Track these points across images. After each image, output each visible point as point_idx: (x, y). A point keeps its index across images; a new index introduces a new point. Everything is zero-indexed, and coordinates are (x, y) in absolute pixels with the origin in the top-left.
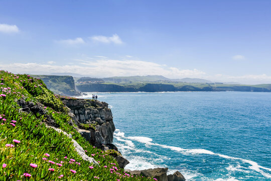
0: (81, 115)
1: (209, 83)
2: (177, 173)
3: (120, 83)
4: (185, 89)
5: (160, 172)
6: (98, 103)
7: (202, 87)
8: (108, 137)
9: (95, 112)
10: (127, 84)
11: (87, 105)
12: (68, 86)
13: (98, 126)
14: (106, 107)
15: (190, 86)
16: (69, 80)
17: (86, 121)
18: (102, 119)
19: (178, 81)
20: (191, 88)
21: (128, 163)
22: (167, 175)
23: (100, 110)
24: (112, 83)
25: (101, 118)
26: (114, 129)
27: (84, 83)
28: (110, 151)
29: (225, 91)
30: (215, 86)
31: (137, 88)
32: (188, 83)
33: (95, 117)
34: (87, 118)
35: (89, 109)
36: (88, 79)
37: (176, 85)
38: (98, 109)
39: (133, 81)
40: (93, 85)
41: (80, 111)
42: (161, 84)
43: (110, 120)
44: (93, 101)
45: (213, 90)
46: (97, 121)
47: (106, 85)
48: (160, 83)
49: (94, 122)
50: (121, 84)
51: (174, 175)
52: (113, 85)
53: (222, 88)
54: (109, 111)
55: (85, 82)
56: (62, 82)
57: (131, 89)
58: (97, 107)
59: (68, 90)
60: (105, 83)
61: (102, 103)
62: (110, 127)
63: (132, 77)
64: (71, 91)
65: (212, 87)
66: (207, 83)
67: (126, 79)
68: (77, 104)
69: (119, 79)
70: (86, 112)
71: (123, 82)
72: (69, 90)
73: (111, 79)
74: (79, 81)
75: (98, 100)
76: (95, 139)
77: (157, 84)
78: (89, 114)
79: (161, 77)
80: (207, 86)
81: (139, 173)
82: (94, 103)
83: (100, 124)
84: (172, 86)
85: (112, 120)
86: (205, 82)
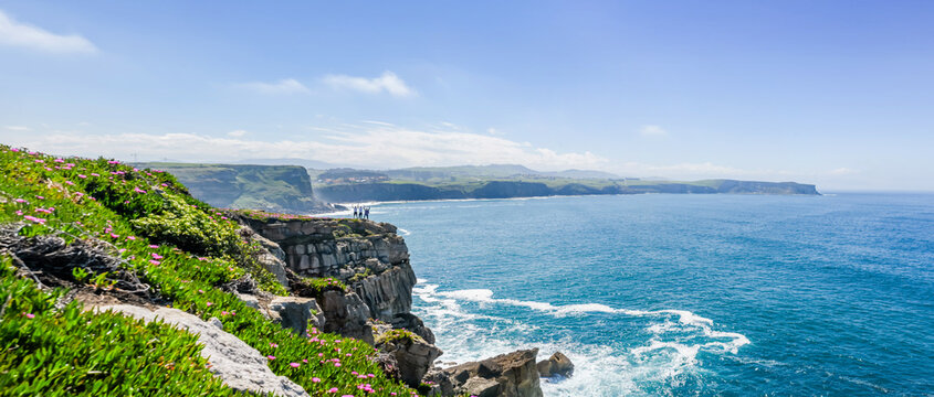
0: (324, 256)
1: (614, 178)
2: (558, 356)
3: (429, 180)
4: (568, 190)
5: (522, 358)
6: (372, 227)
7: (600, 187)
8: (398, 299)
9: (364, 246)
10: (446, 182)
11: (341, 232)
12: (293, 190)
13: (373, 276)
14: (391, 234)
15: (578, 186)
16: (296, 176)
17: (338, 269)
18: (382, 261)
19: (555, 175)
20: (580, 189)
21: (440, 353)
22: (537, 362)
23: (376, 241)
24: (411, 180)
25: (380, 259)
26: (412, 282)
27: (338, 182)
28: (394, 334)
29: (643, 192)
30: (626, 184)
31: (468, 191)
32: (574, 179)
33: (363, 258)
34: (342, 260)
35: (347, 240)
36: (348, 173)
37: (550, 184)
38: (370, 240)
39: (457, 176)
40: (361, 185)
41: (322, 247)
42: (520, 183)
43: (403, 262)
44: (356, 222)
45: (621, 193)
46: (370, 267)
47: (395, 185)
48: (517, 180)
49: (361, 269)
50: (431, 182)
51: (552, 360)
52: (412, 185)
53: (638, 188)
54: (401, 243)
55: (340, 179)
56: (277, 179)
57: (454, 193)
58: (367, 234)
59: (292, 198)
60: (392, 182)
61: (382, 225)
62: (404, 276)
63: (454, 167)
64: (303, 200)
65: (619, 187)
66: (610, 180)
67: (441, 173)
68: (313, 231)
69: (426, 173)
70: (339, 248)
71: (434, 179)
72: (295, 198)
73: (407, 173)
74: (322, 177)
75: (370, 219)
76: (345, 310)
77: (511, 183)
78: (345, 251)
79: (520, 167)
80: (610, 184)
81: (477, 367)
82: (360, 227)
83: (378, 273)
84: (542, 186)
85: (406, 261)
86: (606, 178)
